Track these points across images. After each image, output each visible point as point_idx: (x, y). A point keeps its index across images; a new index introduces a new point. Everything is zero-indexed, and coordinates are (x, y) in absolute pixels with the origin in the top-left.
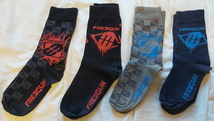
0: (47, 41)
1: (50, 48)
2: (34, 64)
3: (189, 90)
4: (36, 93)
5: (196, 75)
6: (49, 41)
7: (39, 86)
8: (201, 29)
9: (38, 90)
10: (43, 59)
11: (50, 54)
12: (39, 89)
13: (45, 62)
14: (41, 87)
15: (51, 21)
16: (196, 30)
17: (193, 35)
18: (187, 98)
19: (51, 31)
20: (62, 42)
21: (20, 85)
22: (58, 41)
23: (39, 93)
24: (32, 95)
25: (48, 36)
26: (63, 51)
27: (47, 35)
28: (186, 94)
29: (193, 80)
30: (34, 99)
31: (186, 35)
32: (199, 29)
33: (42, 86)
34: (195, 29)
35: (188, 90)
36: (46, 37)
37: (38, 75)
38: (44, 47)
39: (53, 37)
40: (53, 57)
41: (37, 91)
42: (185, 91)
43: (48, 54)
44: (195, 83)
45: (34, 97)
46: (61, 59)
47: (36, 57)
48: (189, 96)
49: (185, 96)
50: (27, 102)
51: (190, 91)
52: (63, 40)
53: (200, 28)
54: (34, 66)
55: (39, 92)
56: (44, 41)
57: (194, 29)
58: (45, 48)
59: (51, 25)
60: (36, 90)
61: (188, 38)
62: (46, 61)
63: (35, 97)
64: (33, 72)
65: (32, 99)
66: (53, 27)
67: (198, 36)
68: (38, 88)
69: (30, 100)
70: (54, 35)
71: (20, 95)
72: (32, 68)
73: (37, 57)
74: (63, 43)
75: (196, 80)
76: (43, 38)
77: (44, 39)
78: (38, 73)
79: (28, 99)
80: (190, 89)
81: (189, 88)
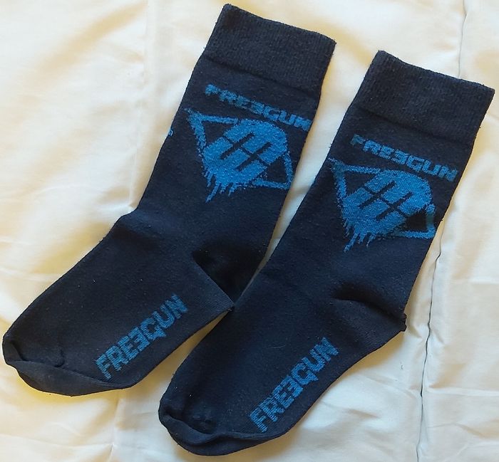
3: (284, 395)
5: (331, 342)
8: (441, 170)
16: (417, 168)
17: (392, 184)
18: (266, 425)
28: (270, 406)
29: (314, 362)
31: (367, 170)
32: (431, 168)
34: (415, 163)
35: (281, 393)
42: (268, 393)
44: (316, 374)
48: (275, 419)
49: (263, 413)
51: (286, 398)
53: (437, 167)
57: (411, 159)
61: (367, 189)
67: (410, 195)
75: (326, 363)
80: (289, 394)
81: (289, 385)
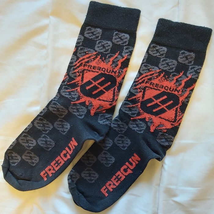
0: (148, 85)
1: (154, 100)
2: (123, 125)
4: (121, 175)
6: (151, 86)
7: (127, 163)
9: (125, 170)
10: (140, 117)
11: (154, 111)
12: (127, 168)
13: (143, 125)
14: (130, 166)
15: (158, 47)
19: (157, 66)
20: (178, 92)
21: (97, 158)
22: (170, 88)
23: (125, 176)
24: (114, 177)
25: (151, 75)
26: (179, 109)
27: (149, 74)
30: (117, 184)
33: (131, 164)
36: (147, 76)
37: (127, 144)
38: (143, 97)
39: (159, 78)
40: (160, 117)
41: (124, 173)
43: (149, 111)
45: (117, 182)
46: (174, 124)
47: (126, 112)
50: (105, 187)
52: (180, 88)
54: (123, 129)
55: (126, 174)
56: (144, 85)
58: (145, 98)
59: (158, 54)
60: (122, 169)
62: (146, 123)
63: (119, 182)
64: (120, 139)
65: (114, 184)
66: (162, 59)
68: (125, 167)
69: (110, 185)
70: (162, 75)
71: (94, 174)
72: (120, 131)
73: (130, 113)
74: (180, 93)
76: (141, 77)
77: (143, 80)
78: (127, 141)
79: (108, 184)
